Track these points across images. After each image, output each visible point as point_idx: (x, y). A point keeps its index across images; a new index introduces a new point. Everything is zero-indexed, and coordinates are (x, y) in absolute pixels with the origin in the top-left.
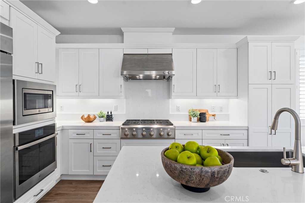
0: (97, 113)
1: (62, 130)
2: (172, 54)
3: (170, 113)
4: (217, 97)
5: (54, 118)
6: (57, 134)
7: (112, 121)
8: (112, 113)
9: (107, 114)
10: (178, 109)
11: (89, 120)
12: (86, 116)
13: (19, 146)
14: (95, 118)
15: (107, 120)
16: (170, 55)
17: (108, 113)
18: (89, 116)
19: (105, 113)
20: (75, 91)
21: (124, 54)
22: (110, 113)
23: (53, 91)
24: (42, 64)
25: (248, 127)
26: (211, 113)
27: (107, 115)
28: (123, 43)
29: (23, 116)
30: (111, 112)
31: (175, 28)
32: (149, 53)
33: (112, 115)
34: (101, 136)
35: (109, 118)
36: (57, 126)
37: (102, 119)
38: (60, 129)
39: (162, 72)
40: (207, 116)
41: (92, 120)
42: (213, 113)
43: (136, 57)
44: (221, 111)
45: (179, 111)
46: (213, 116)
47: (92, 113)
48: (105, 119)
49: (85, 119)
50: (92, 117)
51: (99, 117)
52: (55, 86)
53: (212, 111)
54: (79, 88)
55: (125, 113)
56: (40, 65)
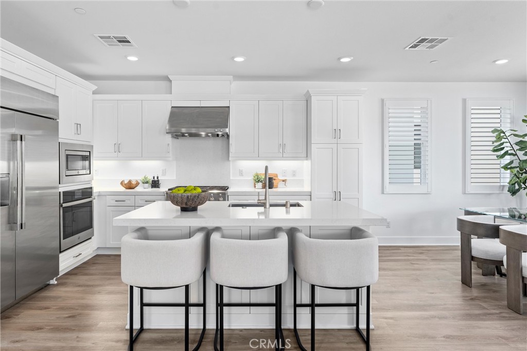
0: (140, 178)
1: (99, 196)
2: (229, 107)
3: (231, 178)
4: (283, 158)
5: (91, 181)
6: (94, 199)
7: (159, 188)
8: (159, 178)
9: (152, 179)
10: (241, 173)
11: (130, 186)
12: (126, 182)
13: (63, 203)
14: (137, 184)
15: (153, 187)
16: (227, 109)
17: (154, 178)
18: (130, 181)
19: (150, 178)
20: (113, 151)
21: (172, 107)
22: (156, 179)
23: (90, 152)
24: (80, 125)
25: (311, 192)
26: (281, 177)
27: (152, 181)
28: (171, 94)
29: (66, 176)
30: (158, 177)
32: (202, 106)
33: (158, 181)
34: (143, 203)
35: (155, 184)
36: (95, 190)
37: (147, 185)
38: (97, 194)
39: (213, 129)
40: (275, 182)
41: (134, 186)
42: (284, 178)
43: (185, 111)
44: (294, 175)
45: (243, 176)
46: (283, 181)
47: (134, 178)
48: (150, 186)
49: (125, 184)
50: (134, 182)
51: (143, 183)
52: (92, 146)
53: (283, 176)
54: (118, 148)
55: (175, 178)
56: (79, 125)
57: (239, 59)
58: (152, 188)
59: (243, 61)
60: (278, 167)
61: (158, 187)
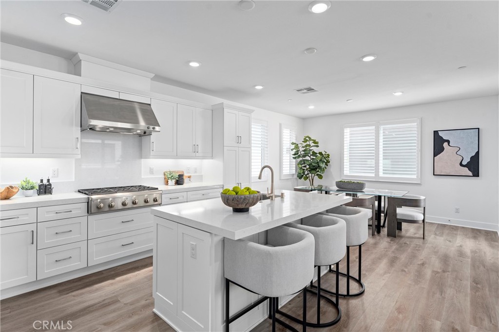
2: (150, 105)
3: (142, 177)
4: (196, 157)
7: (52, 194)
8: (50, 182)
9: (39, 182)
10: (151, 171)
14: (16, 192)
15: (40, 193)
17: (42, 181)
19: (36, 183)
21: (82, 93)
25: (223, 185)
26: (187, 174)
27: (40, 186)
28: (81, 76)
30: (48, 180)
31: (154, 75)
32: (120, 98)
33: (50, 185)
34: (53, 216)
35: (45, 189)
37: (31, 192)
39: (146, 126)
40: (184, 177)
42: (189, 175)
44: (196, 172)
45: (153, 174)
46: (189, 178)
48: (36, 192)
51: (25, 189)
55: (74, 180)
57: (194, 64)
58: (39, 195)
59: (198, 67)
60: (185, 165)
61: (50, 193)
